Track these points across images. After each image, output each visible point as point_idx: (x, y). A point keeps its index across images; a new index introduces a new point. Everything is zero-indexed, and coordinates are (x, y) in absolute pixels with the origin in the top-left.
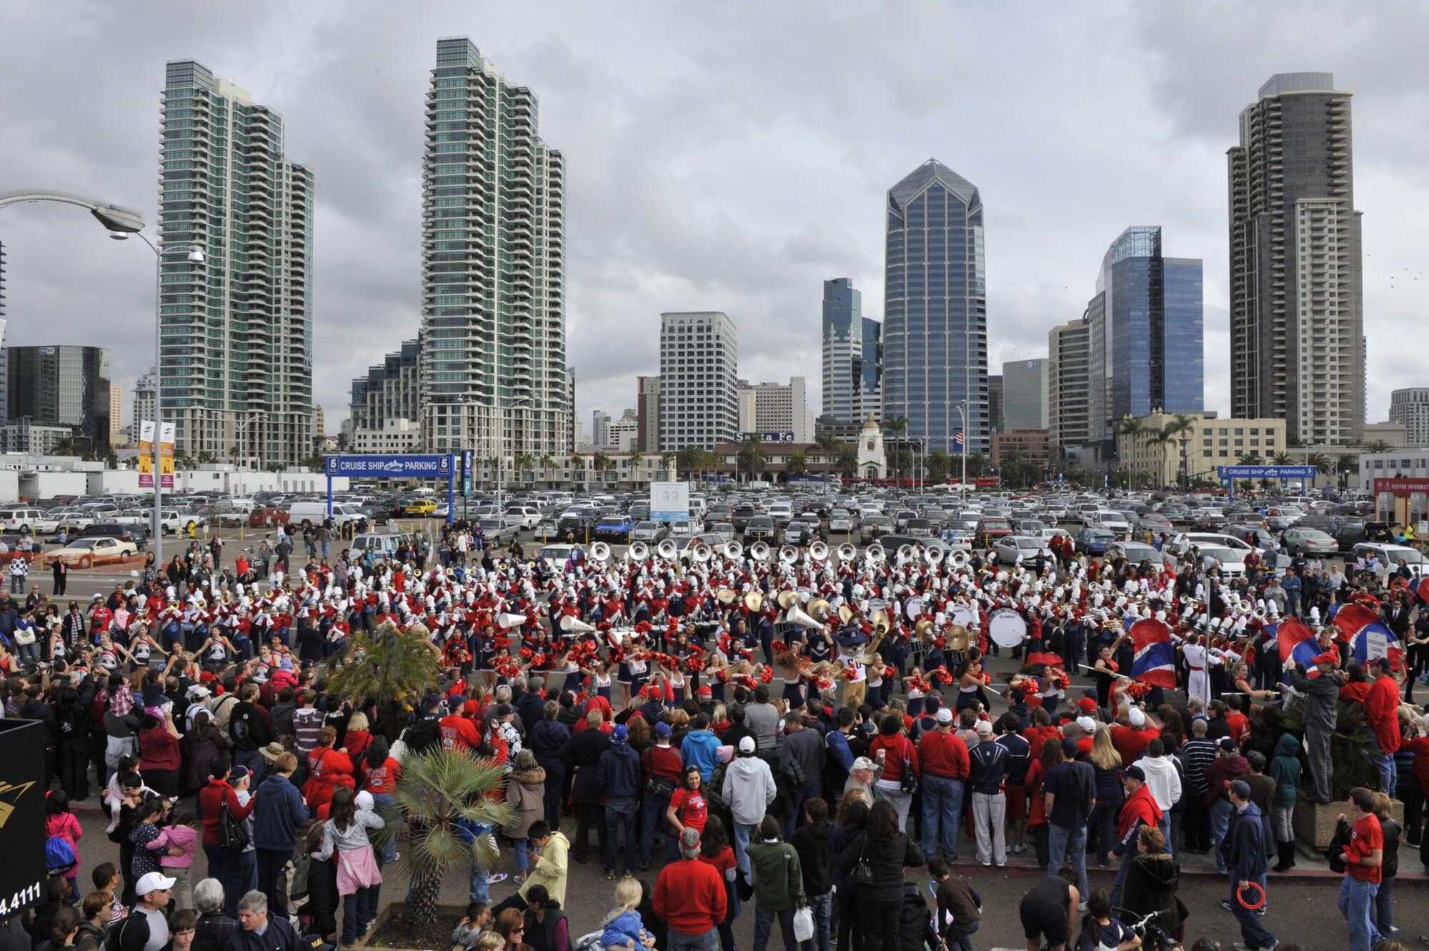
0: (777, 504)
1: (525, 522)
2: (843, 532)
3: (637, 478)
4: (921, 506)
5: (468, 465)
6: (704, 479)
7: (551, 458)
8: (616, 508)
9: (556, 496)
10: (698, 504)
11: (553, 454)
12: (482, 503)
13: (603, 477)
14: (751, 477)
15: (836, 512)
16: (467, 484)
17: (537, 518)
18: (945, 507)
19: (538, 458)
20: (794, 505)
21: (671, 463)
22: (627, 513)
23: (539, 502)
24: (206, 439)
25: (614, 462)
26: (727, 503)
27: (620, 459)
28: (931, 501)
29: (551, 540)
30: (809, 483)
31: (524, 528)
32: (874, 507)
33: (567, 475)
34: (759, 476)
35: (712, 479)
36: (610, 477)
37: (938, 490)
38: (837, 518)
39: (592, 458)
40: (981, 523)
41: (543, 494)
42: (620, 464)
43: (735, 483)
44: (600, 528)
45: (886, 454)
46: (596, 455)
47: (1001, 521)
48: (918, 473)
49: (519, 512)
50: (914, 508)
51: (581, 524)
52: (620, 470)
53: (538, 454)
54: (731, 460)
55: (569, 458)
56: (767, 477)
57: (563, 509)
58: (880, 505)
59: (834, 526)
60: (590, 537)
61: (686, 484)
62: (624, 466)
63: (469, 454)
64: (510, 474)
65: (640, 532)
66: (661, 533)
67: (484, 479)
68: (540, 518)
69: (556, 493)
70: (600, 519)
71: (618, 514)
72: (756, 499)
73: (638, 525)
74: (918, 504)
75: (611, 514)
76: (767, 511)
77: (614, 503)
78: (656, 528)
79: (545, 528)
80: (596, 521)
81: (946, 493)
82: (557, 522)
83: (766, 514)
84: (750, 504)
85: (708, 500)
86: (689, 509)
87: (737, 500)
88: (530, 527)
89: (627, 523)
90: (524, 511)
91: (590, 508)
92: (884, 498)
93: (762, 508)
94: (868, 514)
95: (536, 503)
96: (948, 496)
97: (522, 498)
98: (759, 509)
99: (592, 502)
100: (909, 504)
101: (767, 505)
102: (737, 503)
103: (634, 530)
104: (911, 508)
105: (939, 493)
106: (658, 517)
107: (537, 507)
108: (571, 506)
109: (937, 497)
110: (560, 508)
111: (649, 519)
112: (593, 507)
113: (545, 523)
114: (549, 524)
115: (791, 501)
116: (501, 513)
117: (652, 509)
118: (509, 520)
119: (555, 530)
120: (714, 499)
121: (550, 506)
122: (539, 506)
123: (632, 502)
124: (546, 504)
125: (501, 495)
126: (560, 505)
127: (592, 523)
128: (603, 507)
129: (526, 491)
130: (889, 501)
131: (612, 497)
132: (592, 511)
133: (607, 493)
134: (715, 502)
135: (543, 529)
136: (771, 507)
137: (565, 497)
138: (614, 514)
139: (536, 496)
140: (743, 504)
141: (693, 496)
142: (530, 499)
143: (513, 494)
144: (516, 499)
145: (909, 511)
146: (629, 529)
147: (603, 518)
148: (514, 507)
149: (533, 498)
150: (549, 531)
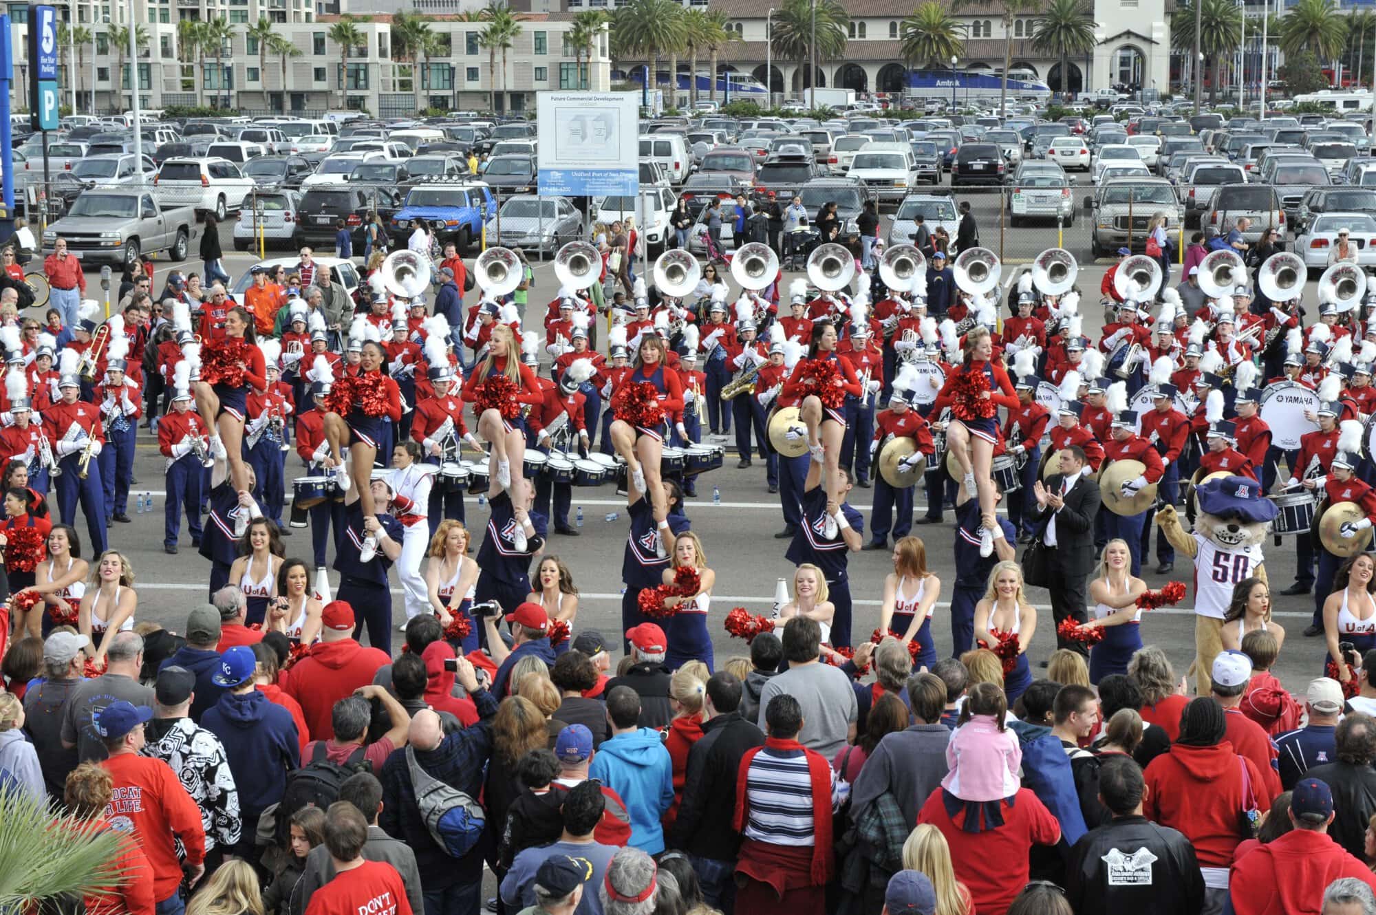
0: (872, 148)
1: (209, 200)
2: (1048, 222)
3: (508, 82)
4: (1257, 152)
5: (47, 47)
6: (685, 82)
7: (276, 27)
9: (290, 130)
10: (664, 150)
11: (282, 17)
12: (94, 149)
13: (416, 78)
14: (809, 79)
15: (1028, 169)
16: (49, 99)
17: (238, 189)
18: (1321, 153)
19: (242, 28)
20: (922, 150)
21: (597, 41)
23: (245, 146)
25: (446, 40)
26: (742, 147)
27: (459, 30)
28: (1284, 137)
29: (276, 246)
30: (961, 93)
32: (1132, 154)
33: (319, 74)
34: (829, 74)
35: (704, 84)
36: (435, 79)
37: (1307, 108)
38: (1031, 184)
39: (385, 28)
41: (256, 126)
42: (459, 43)
43: (764, 95)
44: (405, 215)
45: (1169, 12)
46: (398, 19)
48: (1253, 61)
49: (192, 172)
50: (1238, 155)
51: (355, 204)
52: (460, 59)
53: (244, 17)
54: (756, 33)
55: (325, 28)
56: (852, 78)
57: (310, 164)
58: (1147, 150)
59: (1020, 208)
61: (633, 98)
62: (472, 49)
63: (48, 16)
64: (168, 70)
65: (509, 224)
66: (567, 227)
67: (97, 85)
68: (248, 190)
69: (291, 122)
70: (404, 191)
71: (455, 178)
72: (819, 138)
73: (505, 206)
74: (1251, 146)
75: (435, 178)
76: (846, 168)
77: (445, 147)
78: (552, 216)
79: (260, 215)
80: (397, 196)
81: (1327, 117)
82: (294, 200)
83: (843, 175)
84: (802, 150)
85: (694, 139)
86: (641, 165)
87: (769, 141)
88: (222, 214)
89: (477, 201)
90: (204, 171)
91: (381, 162)
92: (1159, 132)
93: (835, 161)
94: (1114, 176)
95: (238, 148)
96: (1333, 125)
97: (199, 136)
98: (824, 162)
99: (386, 146)
100: (1226, 147)
101: (847, 153)
102: (767, 147)
103: (495, 220)
104: (1231, 158)
105: (1307, 115)
106: (559, 187)
107: (241, 160)
108: (331, 158)
109: (1302, 128)
110: (301, 163)
111: (534, 191)
112: (390, 159)
113: (262, 204)
114: (273, 204)
115: (913, 140)
116: (145, 177)
117: (542, 165)
118: (165, 196)
119: (288, 220)
120: (709, 138)
121: (275, 158)
122: (246, 158)
123: (493, 145)
124: (264, 152)
125: (143, 129)
126: (301, 154)
127: (387, 201)
128: (414, 158)
129: (210, 118)
130: (1172, 139)
131: (440, 134)
132: (386, 170)
133: (425, 123)
134: (711, 147)
135: (255, 219)
136: (858, 156)
137: (316, 132)
138: (445, 178)
139: (236, 130)
140: (784, 150)
141: (653, 129)
142: (220, 140)
143: (177, 125)
144: (184, 140)
145: (1226, 166)
146: (483, 217)
147: (415, 188)
148: (177, 159)
149: (230, 136)
150: (271, 223)
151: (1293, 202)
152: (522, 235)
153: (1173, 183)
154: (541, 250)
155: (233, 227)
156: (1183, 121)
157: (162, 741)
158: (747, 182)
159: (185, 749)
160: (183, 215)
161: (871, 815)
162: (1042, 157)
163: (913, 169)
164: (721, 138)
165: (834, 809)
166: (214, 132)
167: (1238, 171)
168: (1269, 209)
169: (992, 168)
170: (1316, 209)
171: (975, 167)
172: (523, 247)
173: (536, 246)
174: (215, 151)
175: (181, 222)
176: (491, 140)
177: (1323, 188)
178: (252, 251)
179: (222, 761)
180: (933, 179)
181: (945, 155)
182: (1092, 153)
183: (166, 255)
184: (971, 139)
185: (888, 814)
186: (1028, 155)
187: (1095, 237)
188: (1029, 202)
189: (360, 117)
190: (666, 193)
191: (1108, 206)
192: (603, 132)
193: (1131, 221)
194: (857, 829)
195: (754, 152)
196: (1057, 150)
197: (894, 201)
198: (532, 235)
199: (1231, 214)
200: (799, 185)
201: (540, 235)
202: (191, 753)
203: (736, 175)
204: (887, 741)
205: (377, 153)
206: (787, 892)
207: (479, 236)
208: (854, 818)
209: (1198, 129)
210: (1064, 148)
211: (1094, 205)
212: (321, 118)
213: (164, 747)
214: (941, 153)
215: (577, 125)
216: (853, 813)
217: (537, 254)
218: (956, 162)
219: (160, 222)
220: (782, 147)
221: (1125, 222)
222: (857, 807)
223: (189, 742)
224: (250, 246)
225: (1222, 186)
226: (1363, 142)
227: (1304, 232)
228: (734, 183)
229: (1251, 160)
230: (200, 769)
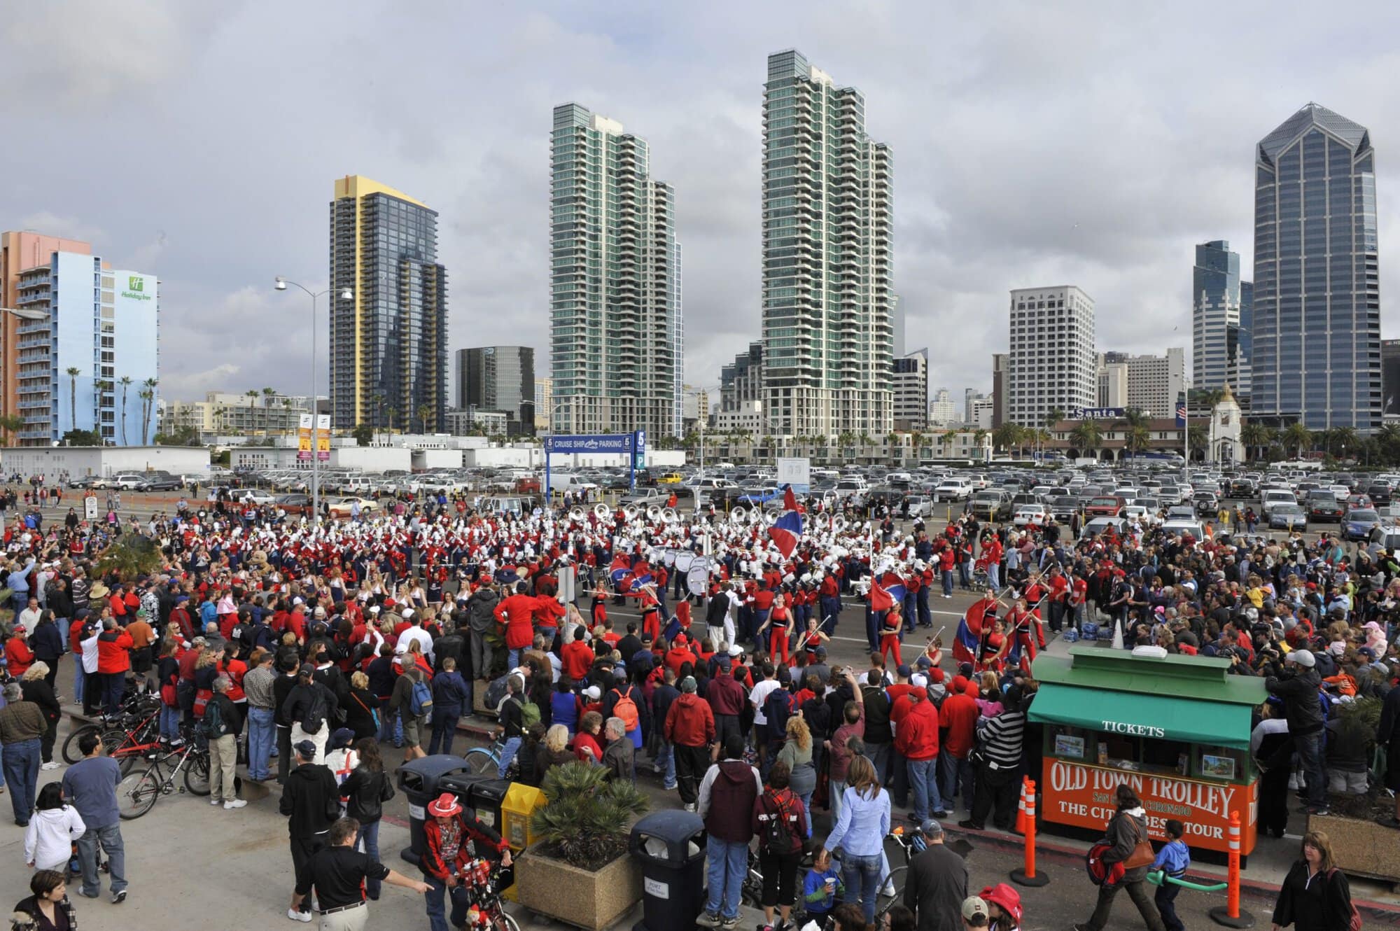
3: (952, 454)
7: (871, 436)
13: (919, 453)
19: (858, 436)
24: (587, 422)
25: (930, 440)
27: (935, 436)
33: (885, 452)
34: (1081, 453)
36: (926, 453)
39: (908, 435)
42: (935, 441)
52: (935, 446)
55: (887, 435)
64: (833, 450)
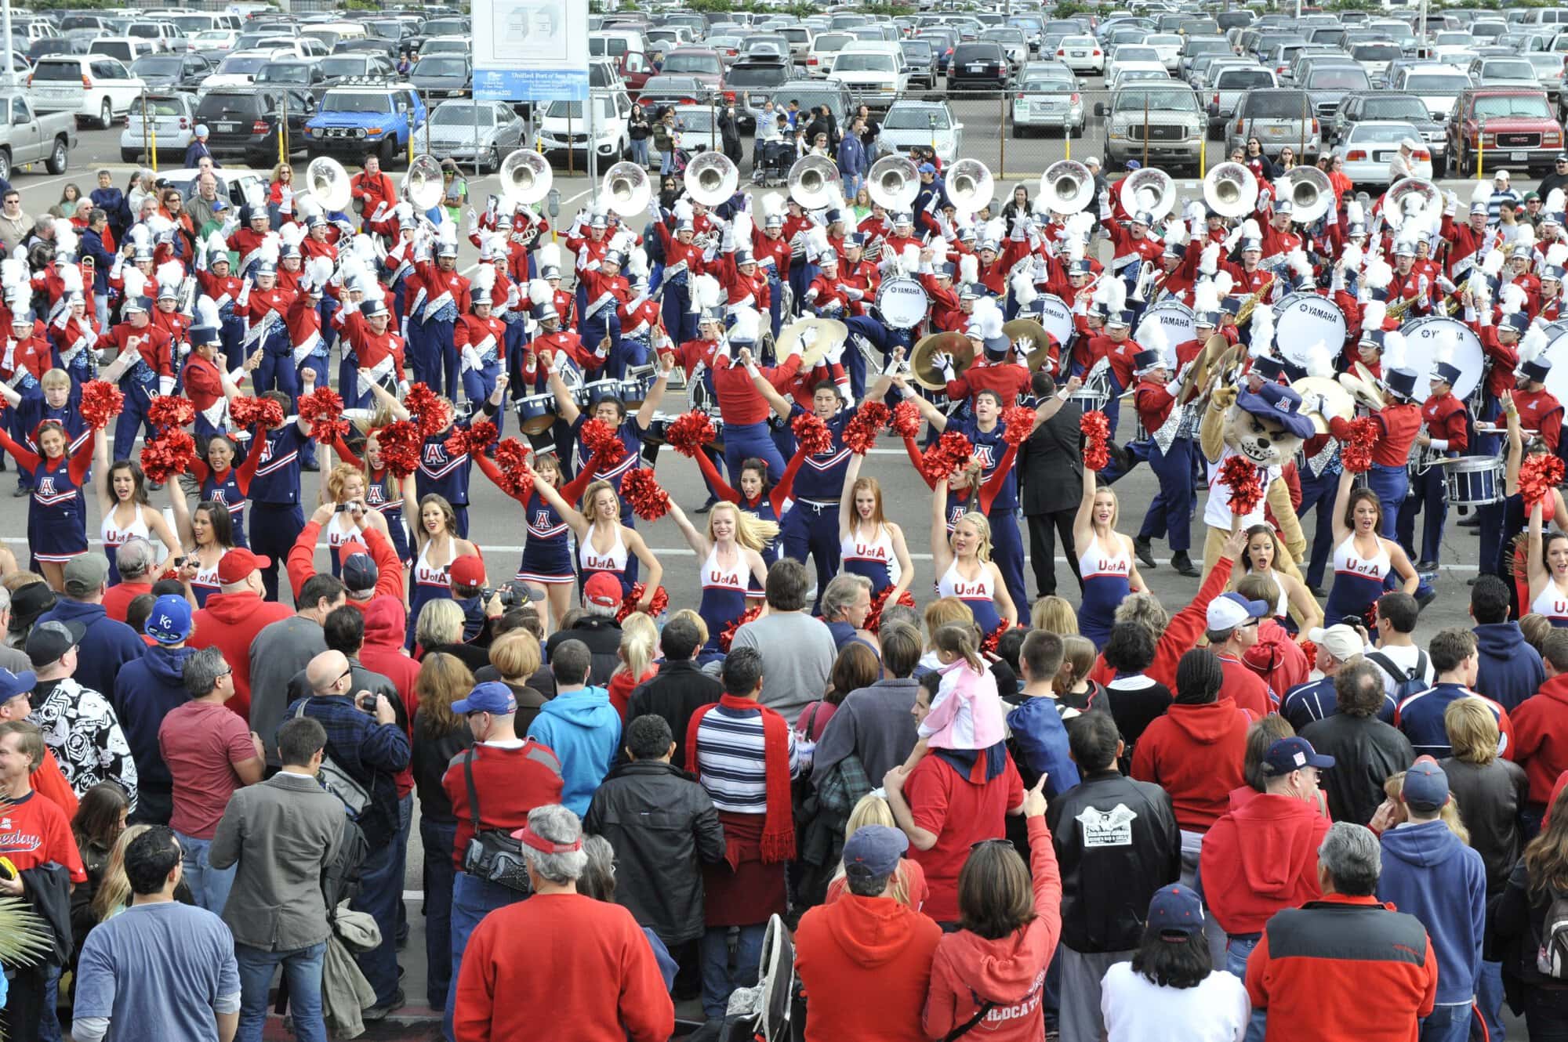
0: (855, 47)
1: (92, 106)
2: (1053, 132)
4: (1290, 53)
8: (371, 59)
9: (185, 24)
10: (619, 48)
15: (1033, 72)
17: (124, 92)
18: (1361, 54)
20: (913, 50)
22: (405, 76)
23: (134, 42)
26: (709, 46)
28: (1320, 36)
29: (170, 157)
31: (86, 123)
32: (1151, 56)
37: (1349, 3)
38: (1035, 89)
40: (1468, 98)
41: (146, 20)
44: (320, 122)
47: (1527, 94)
49: (70, 71)
50: (1269, 56)
51: (263, 110)
57: (207, 64)
58: (1169, 52)
59: (1022, 116)
60: (293, 148)
65: (440, 132)
66: (507, 135)
68: (138, 93)
69: (187, 14)
70: (319, 94)
71: (377, 79)
72: (797, 36)
73: (435, 113)
74: (1283, 47)
75: (354, 79)
76: (826, 71)
77: (366, 45)
78: (490, 123)
79: (152, 121)
80: (311, 100)
81: (1371, 14)
82: (192, 106)
83: (824, 79)
84: (776, 49)
85: (653, 37)
86: (591, 65)
87: (740, 40)
88: (107, 121)
89: (403, 106)
90: (86, 70)
91: (293, 61)
92: (1181, 31)
93: (814, 62)
94: (1128, 80)
95: (125, 45)
96: (1376, 23)
97: (79, 31)
98: (803, 64)
99: (298, 42)
100: (1256, 47)
101: (828, 54)
102: (738, 47)
103: (424, 127)
104: (1262, 61)
105: (1349, 12)
106: (498, 90)
107: (128, 57)
108: (234, 56)
109: (1342, 26)
110: (198, 62)
111: (469, 95)
112: (302, 58)
113: (153, 108)
114: (166, 109)
115: (904, 39)
116: (17, 77)
117: (477, 65)
118: (40, 99)
119: (184, 127)
120: (671, 36)
121: (168, 56)
122: (134, 56)
123: (422, 43)
124: (155, 49)
125: (13, 23)
126: (199, 52)
127: (299, 106)
128: (331, 57)
129: (93, 10)
130: (1195, 38)
131: (361, 29)
132: (298, 70)
133: (345, 17)
134: (673, 46)
135: (145, 126)
136: (840, 57)
137: (216, 26)
138: (366, 79)
139: (123, 23)
140: (756, 49)
141: (607, 25)
142: (105, 35)
143: (53, 18)
144: (63, 35)
145: (1254, 69)
146: (410, 125)
147: (331, 91)
148: (54, 57)
149: (116, 32)
150: (164, 131)
151: (1329, 110)
152: (456, 145)
153: (1195, 88)
154: (477, 163)
155: (120, 136)
156: (1210, 19)
157: (44, 707)
158: (714, 86)
159: (72, 713)
160: (63, 121)
161: (833, 780)
162: (1049, 59)
163: (903, 71)
164: (685, 35)
165: (793, 773)
166: (97, 26)
167: (1268, 74)
168: (1300, 117)
169: (993, 71)
170: (1353, 118)
171: (974, 70)
172: (457, 159)
173: (471, 159)
174: (98, 48)
175: (59, 129)
176: (420, 37)
177: (1361, 93)
178: (142, 163)
179: (113, 723)
180: (927, 83)
181: (940, 56)
182: (1106, 54)
183: (42, 167)
184: (970, 38)
185: (852, 779)
186: (1034, 55)
187: (1107, 150)
188: (1032, 109)
189: (268, 10)
190: (620, 98)
191: (1122, 114)
192: (548, 27)
193: (1146, 131)
194: (818, 796)
195: (723, 52)
196: (1067, 50)
197: (882, 108)
198: (467, 146)
199: (1259, 122)
200: (774, 89)
201: (476, 146)
202: (78, 716)
203: (701, 77)
204: (852, 700)
205: (287, 51)
206: (742, 863)
207: (406, 147)
208: (816, 783)
209: (1225, 27)
210: (1075, 49)
211: (1106, 112)
212: (223, 10)
213: (47, 713)
214: (936, 53)
215: (518, 19)
216: (815, 778)
217: (472, 168)
218: (951, 64)
219: (34, 129)
220: (753, 46)
221: (1140, 131)
222: (819, 771)
223: (75, 705)
224: (140, 157)
225: (1250, 90)
226: (1409, 43)
227: (1339, 142)
228: (699, 87)
229: (1281, 62)
230: (90, 734)
